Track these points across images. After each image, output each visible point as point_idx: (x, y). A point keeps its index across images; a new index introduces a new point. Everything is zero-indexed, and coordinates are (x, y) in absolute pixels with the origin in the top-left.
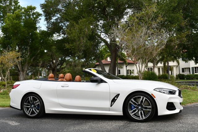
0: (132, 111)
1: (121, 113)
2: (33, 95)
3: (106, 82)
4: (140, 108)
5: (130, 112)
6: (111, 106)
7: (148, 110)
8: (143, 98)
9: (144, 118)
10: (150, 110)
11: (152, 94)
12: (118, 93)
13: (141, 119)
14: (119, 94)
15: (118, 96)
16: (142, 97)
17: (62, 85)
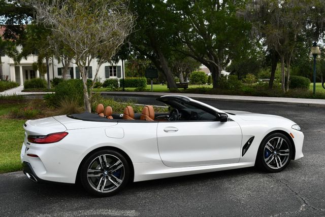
0: (268, 158)
1: (252, 163)
2: (109, 151)
3: (231, 120)
4: (275, 153)
5: (266, 160)
6: (242, 156)
7: (286, 154)
8: (281, 139)
9: (282, 166)
10: (288, 154)
11: (291, 134)
12: (253, 135)
13: (279, 167)
14: (254, 137)
15: (251, 139)
16: (279, 138)
17: (166, 129)
